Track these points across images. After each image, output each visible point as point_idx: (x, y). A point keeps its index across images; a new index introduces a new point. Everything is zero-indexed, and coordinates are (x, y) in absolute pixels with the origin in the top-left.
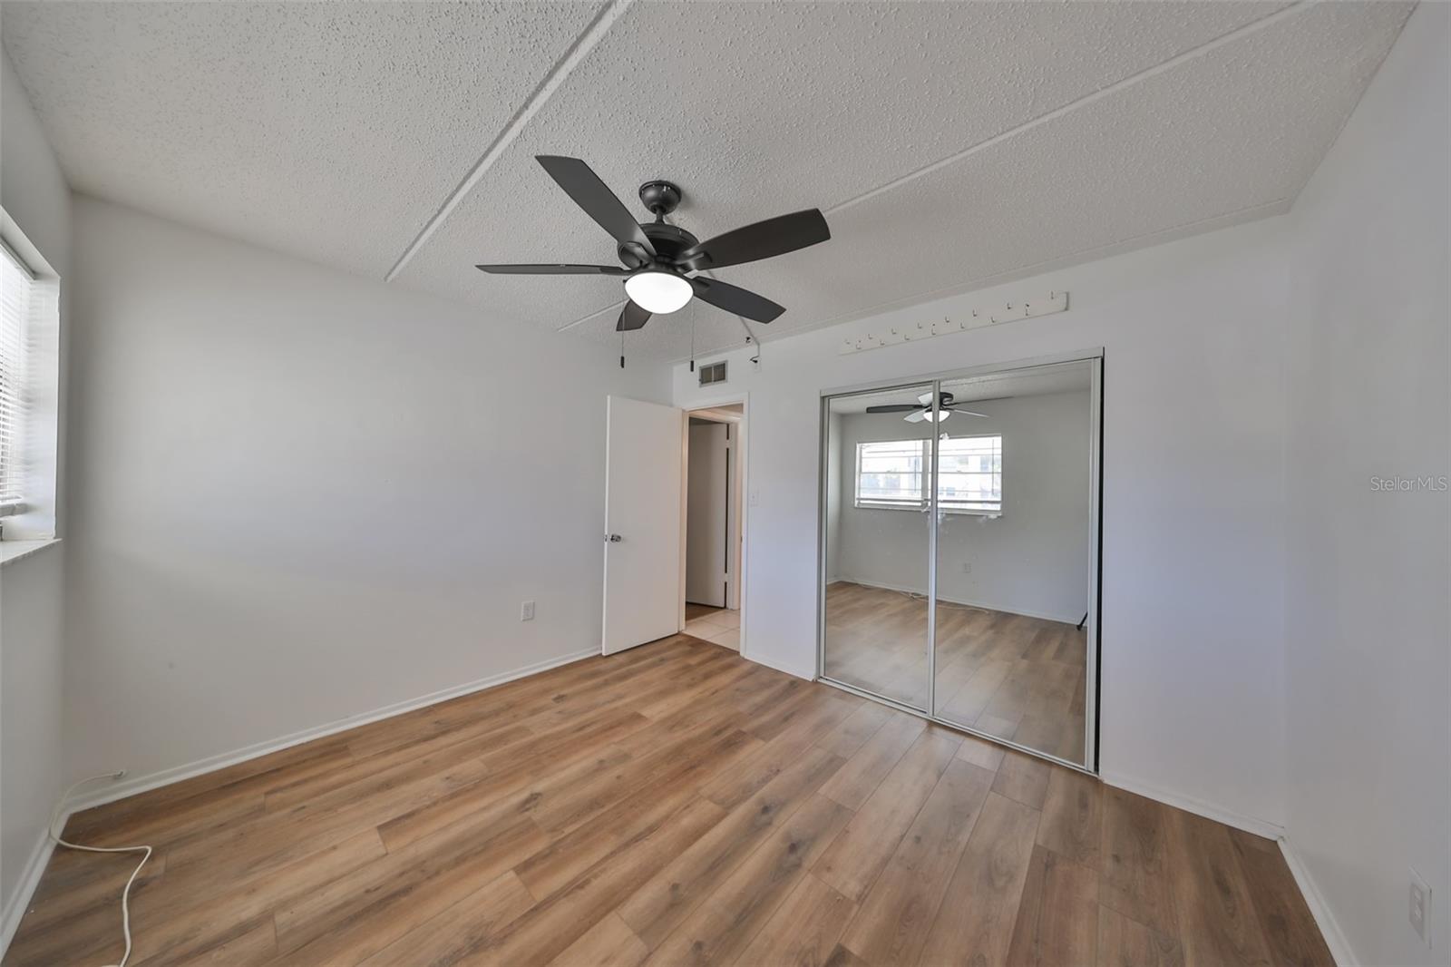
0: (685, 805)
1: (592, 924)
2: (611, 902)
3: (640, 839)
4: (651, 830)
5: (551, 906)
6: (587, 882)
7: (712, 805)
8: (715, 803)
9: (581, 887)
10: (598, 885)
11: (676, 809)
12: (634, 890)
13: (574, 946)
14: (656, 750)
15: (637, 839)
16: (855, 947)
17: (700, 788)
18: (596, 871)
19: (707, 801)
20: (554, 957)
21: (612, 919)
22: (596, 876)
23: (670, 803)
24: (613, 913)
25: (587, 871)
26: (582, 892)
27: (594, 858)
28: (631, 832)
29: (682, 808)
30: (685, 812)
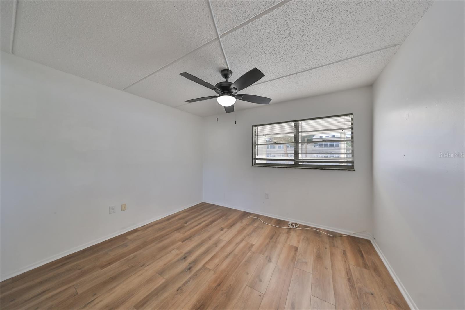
0: (218, 266)
7: (209, 267)
8: (208, 268)
11: (221, 264)
17: (214, 274)
19: (211, 269)
30: (217, 264)
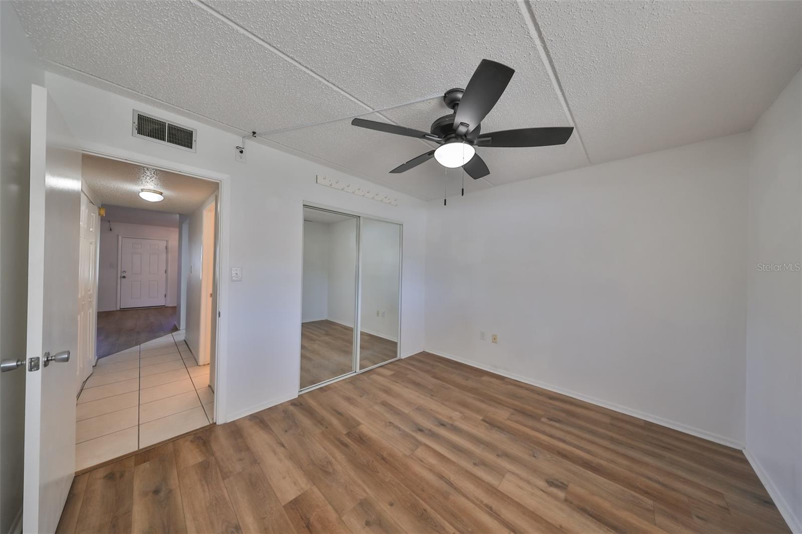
0: (419, 461)
1: (508, 497)
2: (493, 491)
3: (450, 482)
4: (441, 477)
5: (508, 522)
6: (487, 506)
9: (491, 508)
10: (487, 499)
11: (424, 466)
12: (483, 481)
13: (521, 503)
14: (360, 482)
15: (450, 484)
16: (481, 418)
18: (478, 503)
20: (531, 511)
21: (501, 488)
22: (482, 502)
23: (418, 469)
24: (499, 489)
25: (480, 507)
26: (494, 507)
27: (469, 505)
28: (445, 487)
29: (422, 463)
